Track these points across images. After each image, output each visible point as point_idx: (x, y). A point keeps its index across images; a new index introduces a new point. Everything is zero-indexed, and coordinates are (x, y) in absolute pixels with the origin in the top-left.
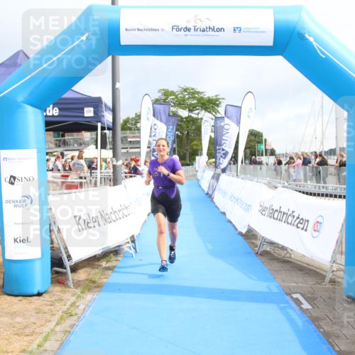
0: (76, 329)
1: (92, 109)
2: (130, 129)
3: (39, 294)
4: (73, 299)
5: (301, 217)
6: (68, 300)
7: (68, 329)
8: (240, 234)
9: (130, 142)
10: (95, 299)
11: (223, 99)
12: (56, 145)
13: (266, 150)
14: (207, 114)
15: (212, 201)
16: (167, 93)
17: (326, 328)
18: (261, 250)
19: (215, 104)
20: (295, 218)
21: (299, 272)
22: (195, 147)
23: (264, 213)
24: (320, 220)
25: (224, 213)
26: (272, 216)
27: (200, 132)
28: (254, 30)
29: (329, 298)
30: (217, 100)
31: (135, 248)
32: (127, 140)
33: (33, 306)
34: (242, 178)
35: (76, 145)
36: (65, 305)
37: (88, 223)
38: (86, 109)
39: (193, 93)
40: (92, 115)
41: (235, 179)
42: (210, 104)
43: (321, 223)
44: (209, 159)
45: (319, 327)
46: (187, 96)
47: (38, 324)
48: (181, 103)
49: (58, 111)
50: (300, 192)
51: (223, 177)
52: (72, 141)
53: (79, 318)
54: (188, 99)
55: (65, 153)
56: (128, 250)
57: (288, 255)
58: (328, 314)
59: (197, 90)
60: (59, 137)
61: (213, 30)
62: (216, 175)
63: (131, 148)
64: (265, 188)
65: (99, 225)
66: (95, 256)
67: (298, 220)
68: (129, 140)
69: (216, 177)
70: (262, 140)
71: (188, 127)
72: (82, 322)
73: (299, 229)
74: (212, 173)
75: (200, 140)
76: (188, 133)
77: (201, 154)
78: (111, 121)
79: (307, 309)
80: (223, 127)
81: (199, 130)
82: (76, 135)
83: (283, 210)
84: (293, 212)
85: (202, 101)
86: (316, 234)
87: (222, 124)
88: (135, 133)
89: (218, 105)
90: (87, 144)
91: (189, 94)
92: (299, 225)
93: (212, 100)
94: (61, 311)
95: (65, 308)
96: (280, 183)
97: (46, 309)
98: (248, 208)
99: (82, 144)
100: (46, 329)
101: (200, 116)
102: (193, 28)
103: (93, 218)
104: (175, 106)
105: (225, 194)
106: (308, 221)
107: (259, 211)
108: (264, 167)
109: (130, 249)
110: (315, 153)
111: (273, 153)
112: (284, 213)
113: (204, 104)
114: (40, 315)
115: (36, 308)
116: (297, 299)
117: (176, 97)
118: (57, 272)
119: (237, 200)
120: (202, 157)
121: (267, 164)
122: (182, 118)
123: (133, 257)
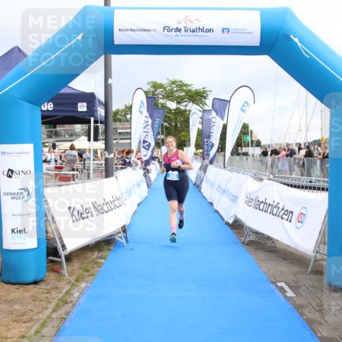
0: (72, 316)
1: (85, 104)
2: (120, 121)
3: (35, 283)
4: (68, 287)
5: (285, 209)
6: (63, 288)
7: (64, 316)
8: (227, 223)
9: (120, 133)
10: (89, 287)
11: (210, 91)
12: (48, 135)
13: (252, 142)
14: (195, 106)
15: (200, 191)
16: (156, 86)
17: (310, 316)
18: (248, 239)
19: (202, 96)
20: (280, 210)
21: (283, 262)
22: (183, 138)
23: (250, 204)
24: (304, 211)
25: (211, 204)
26: (257, 207)
27: (189, 123)
28: (242, 31)
29: (312, 287)
30: (204, 92)
31: (126, 238)
32: (117, 131)
33: (30, 294)
34: (229, 170)
35: (67, 136)
36: (60, 293)
37: (82, 214)
38: (79, 104)
39: (181, 86)
40: (85, 109)
41: (222, 171)
42: (197, 97)
43: (305, 215)
44: (197, 149)
45: (302, 314)
46: (175, 89)
47: (35, 311)
48: (169, 96)
49: (52, 106)
50: (285, 184)
51: (210, 167)
52: (63, 132)
53: (74, 305)
54: (176, 91)
55: (57, 143)
56: (120, 240)
57: (273, 245)
58: (312, 302)
59: (185, 83)
60: (50, 128)
61: (203, 30)
62: (203, 166)
63: (120, 139)
64: (251, 180)
65: (92, 216)
66: (88, 245)
67: (283, 211)
68: (119, 131)
69: (204, 169)
70: (248, 131)
71: (176, 119)
72: (77, 310)
73: (284, 221)
74: (200, 165)
75: (188, 131)
76: (176, 124)
77: (189, 145)
78: (104, 115)
79: (291, 297)
80: (210, 120)
81: (187, 121)
82: (67, 127)
83: (268, 201)
84: (278, 203)
85: (190, 94)
86: (299, 225)
87: (210, 117)
88: (124, 125)
89: (205, 98)
90: (78, 136)
91: (177, 86)
92: (284, 216)
93: (200, 92)
94: (57, 299)
95: (60, 296)
96: (265, 175)
97: (42, 296)
98: (235, 199)
99: (74, 135)
100: (43, 316)
101: (188, 108)
102: (183, 29)
103: (86, 209)
104: (163, 98)
105: (212, 185)
106: (292, 212)
107: (246, 202)
108: (250, 158)
109: (122, 239)
110: (300, 144)
111: (258, 144)
112: (269, 205)
113: (191, 96)
114: (37, 303)
115: (32, 296)
116: (282, 288)
117: (165, 90)
118: (52, 261)
119: (224, 191)
120: (190, 148)
121: (253, 155)
122: (170, 110)
123: (124, 246)
